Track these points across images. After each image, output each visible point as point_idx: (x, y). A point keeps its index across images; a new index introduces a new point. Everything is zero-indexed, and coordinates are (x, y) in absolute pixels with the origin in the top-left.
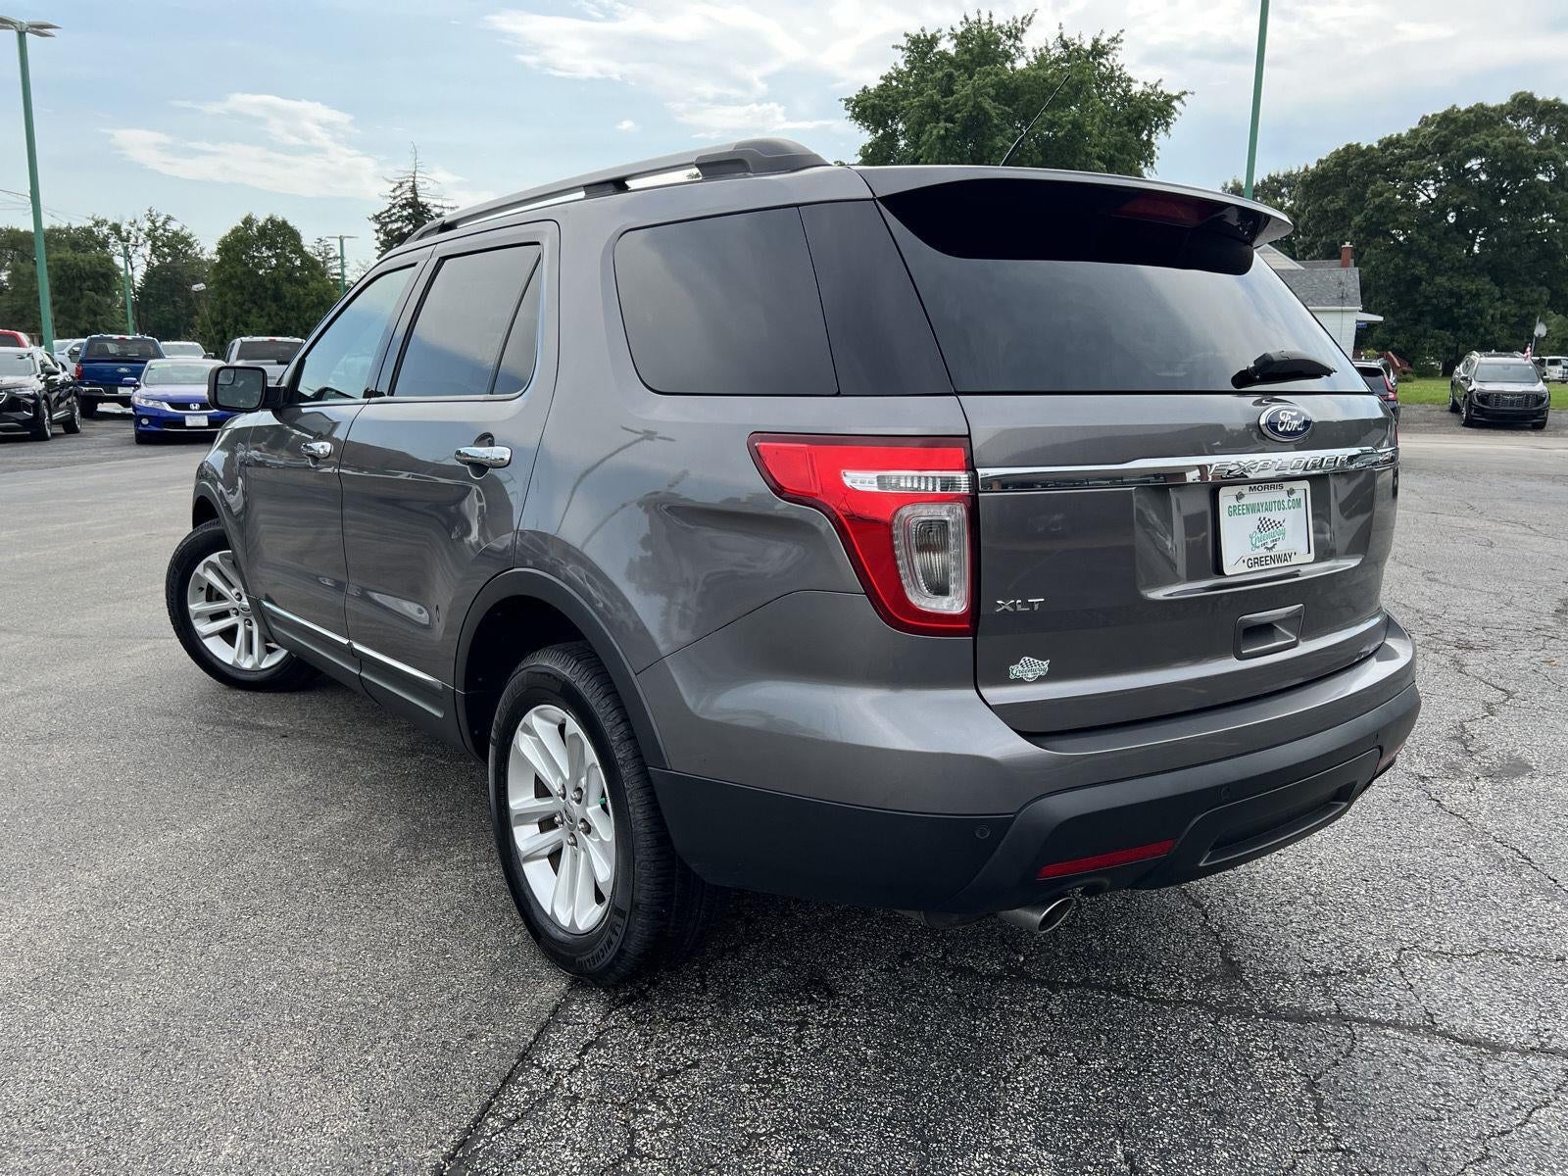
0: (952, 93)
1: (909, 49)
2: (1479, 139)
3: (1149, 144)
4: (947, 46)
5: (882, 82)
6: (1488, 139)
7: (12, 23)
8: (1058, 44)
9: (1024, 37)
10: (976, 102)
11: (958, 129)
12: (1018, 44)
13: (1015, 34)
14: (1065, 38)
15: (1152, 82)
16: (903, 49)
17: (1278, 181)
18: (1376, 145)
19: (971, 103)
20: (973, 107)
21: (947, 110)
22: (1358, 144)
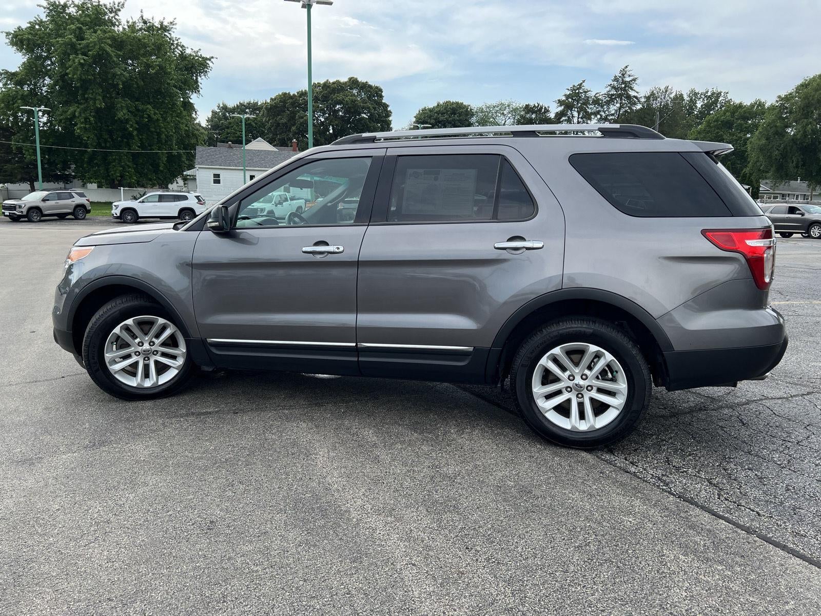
0: (83, 39)
1: (48, 8)
2: (340, 96)
3: (197, 81)
4: (72, 10)
5: (29, 25)
6: (344, 97)
8: (140, 21)
9: (119, 13)
10: (100, 46)
11: (90, 61)
12: (117, 17)
13: (116, 11)
14: (144, 18)
15: (196, 49)
16: (45, 8)
17: (244, 106)
18: (296, 94)
19: (98, 47)
20: (99, 49)
21: (81, 48)
22: (289, 93)
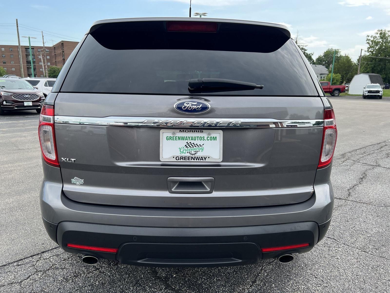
7: (199, 14)
